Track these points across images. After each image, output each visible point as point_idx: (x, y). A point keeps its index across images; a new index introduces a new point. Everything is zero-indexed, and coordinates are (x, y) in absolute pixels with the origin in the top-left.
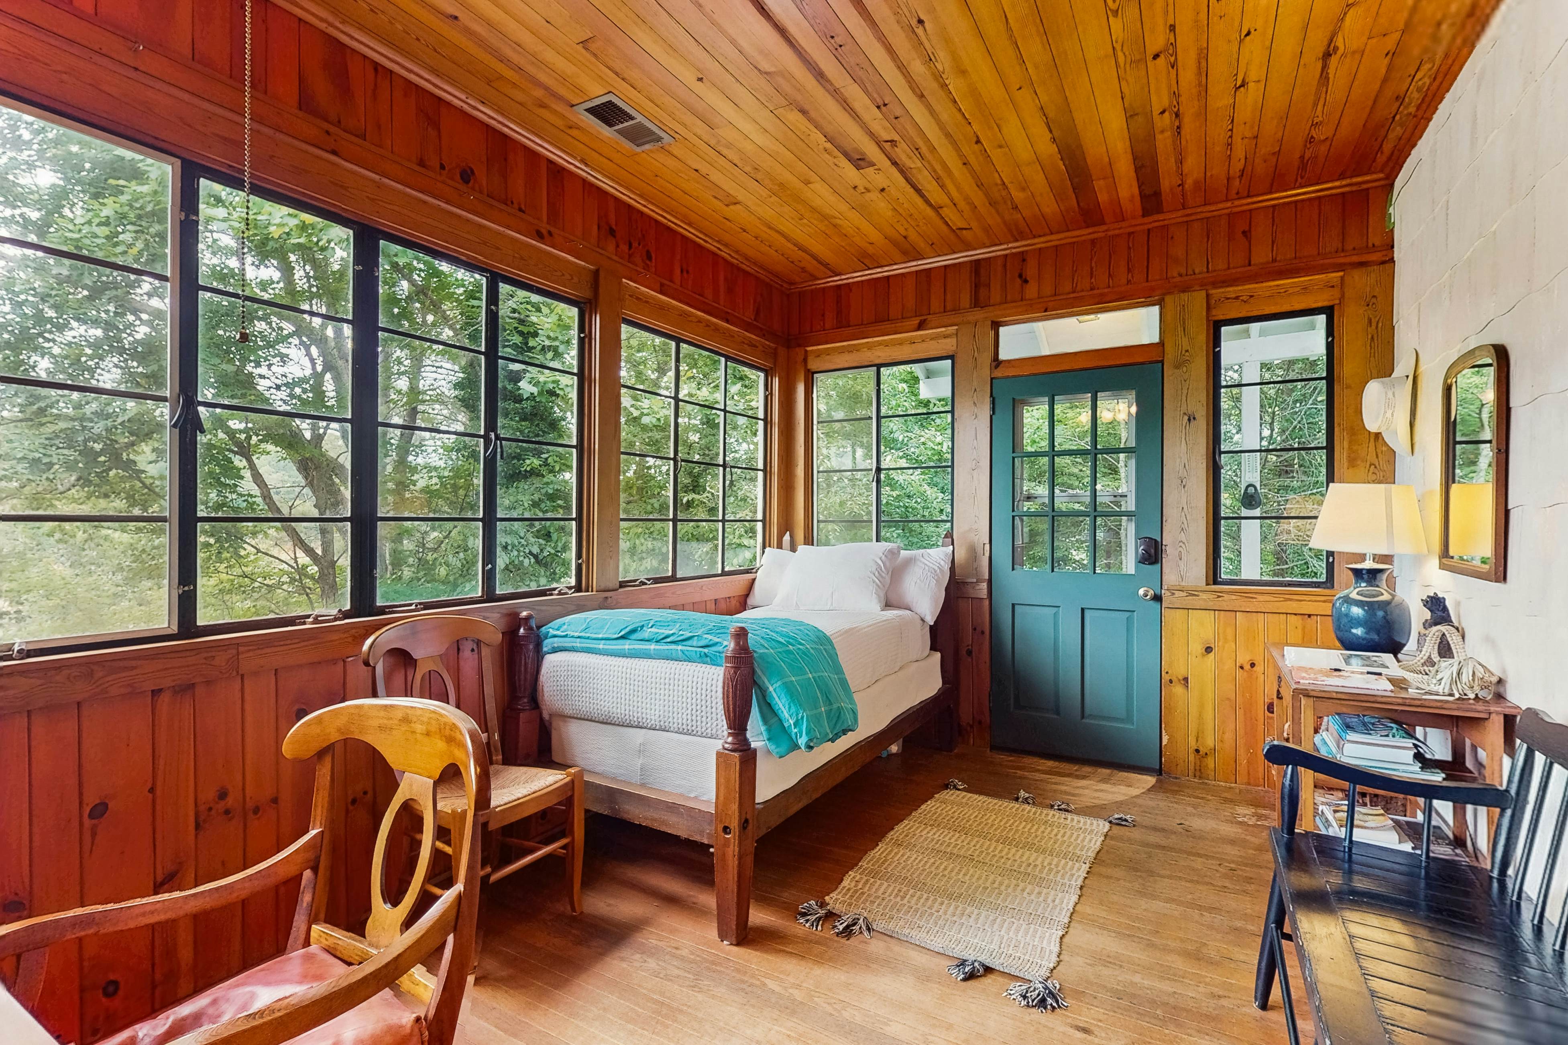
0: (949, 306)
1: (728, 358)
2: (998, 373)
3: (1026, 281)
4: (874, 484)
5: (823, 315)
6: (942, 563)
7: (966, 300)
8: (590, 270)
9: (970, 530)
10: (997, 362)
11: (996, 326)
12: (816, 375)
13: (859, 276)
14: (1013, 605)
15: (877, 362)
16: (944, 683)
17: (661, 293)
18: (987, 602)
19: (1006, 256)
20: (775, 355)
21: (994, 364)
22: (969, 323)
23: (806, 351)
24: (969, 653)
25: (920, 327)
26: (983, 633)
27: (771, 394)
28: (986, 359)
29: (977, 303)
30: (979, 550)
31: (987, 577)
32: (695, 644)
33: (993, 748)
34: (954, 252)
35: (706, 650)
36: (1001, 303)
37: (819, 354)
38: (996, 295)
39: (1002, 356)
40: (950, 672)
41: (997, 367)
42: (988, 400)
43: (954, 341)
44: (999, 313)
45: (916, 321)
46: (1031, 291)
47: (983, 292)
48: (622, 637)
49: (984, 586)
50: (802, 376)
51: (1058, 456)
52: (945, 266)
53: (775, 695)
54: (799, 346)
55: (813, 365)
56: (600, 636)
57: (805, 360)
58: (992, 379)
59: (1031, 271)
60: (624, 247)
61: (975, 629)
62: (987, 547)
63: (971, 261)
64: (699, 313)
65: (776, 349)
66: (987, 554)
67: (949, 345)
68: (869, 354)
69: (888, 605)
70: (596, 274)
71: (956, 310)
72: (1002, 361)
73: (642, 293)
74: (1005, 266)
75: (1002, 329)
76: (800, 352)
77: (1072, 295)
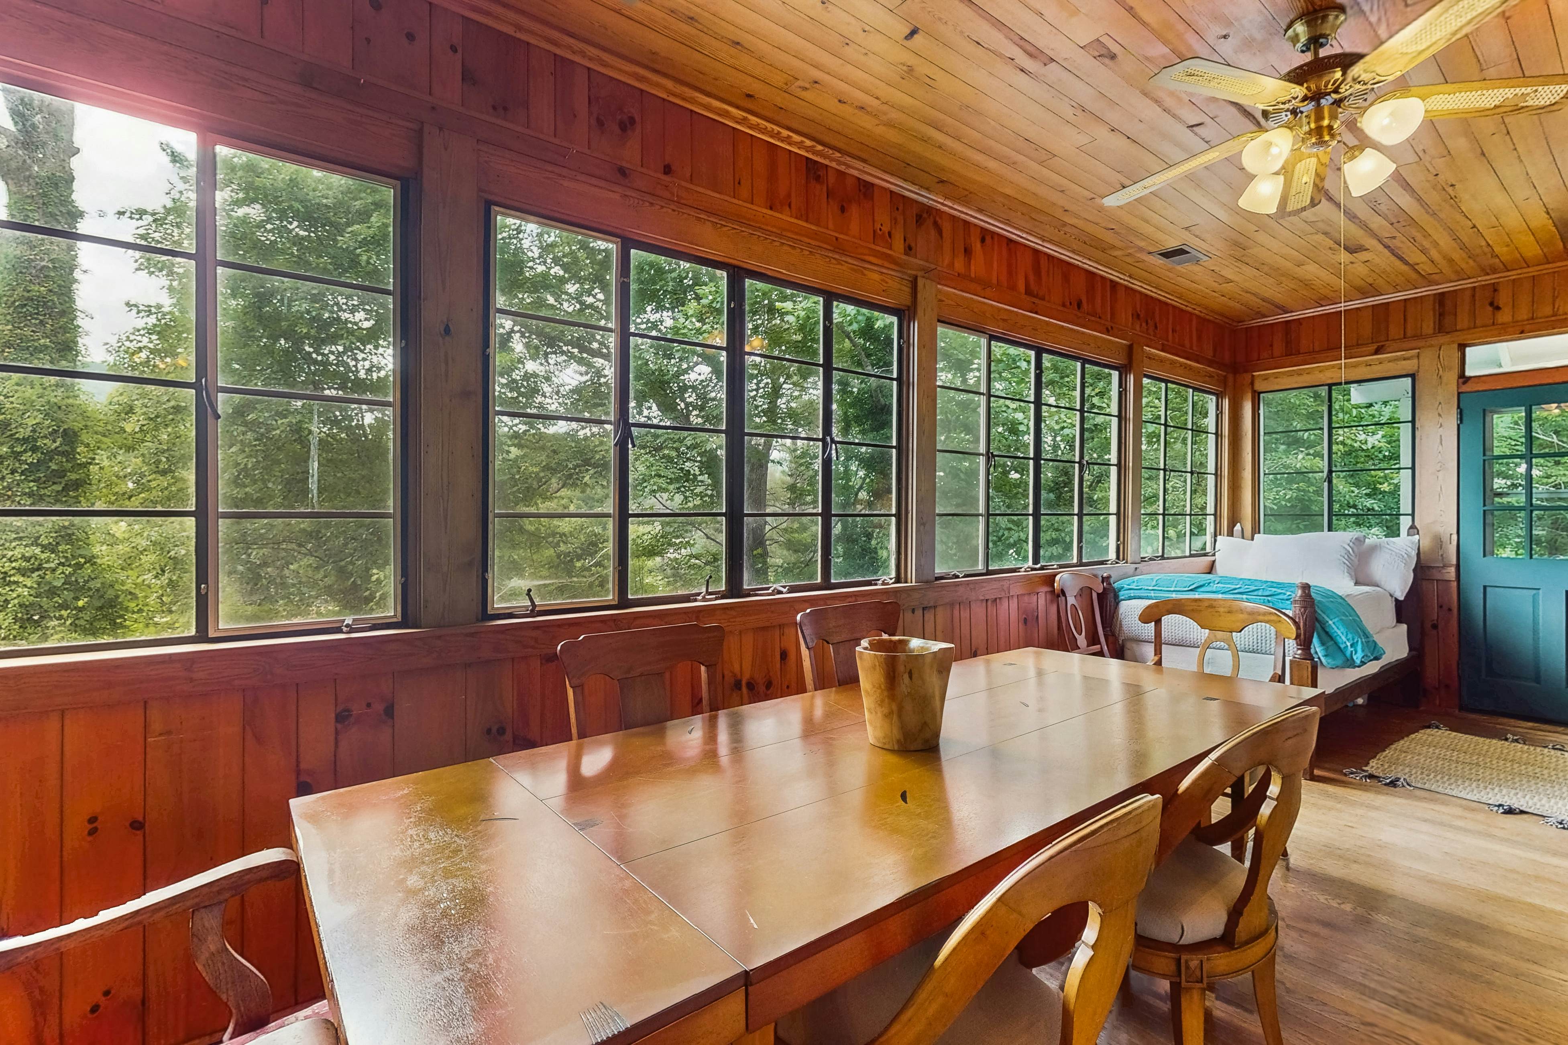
0: (1409, 333)
1: (1195, 389)
2: (1464, 388)
3: (1498, 308)
4: (1326, 484)
5: (1271, 346)
6: (1409, 549)
7: (1428, 326)
8: (1125, 345)
9: (1434, 522)
10: (1463, 378)
11: (1462, 347)
12: (1262, 395)
13: (1310, 313)
14: (1485, 587)
15: (1330, 381)
16: (1411, 650)
17: (1162, 350)
18: (1455, 584)
19: (1474, 287)
20: (1224, 382)
21: (1461, 380)
22: (1431, 346)
23: (1253, 376)
24: (1435, 627)
25: (1377, 352)
26: (1450, 610)
27: (1222, 412)
28: (1452, 377)
29: (1441, 329)
30: (1446, 539)
31: (1454, 561)
32: (1260, 593)
33: (1462, 708)
34: (1416, 288)
35: (1269, 598)
36: (1469, 329)
37: (1266, 378)
38: (1463, 320)
39: (1469, 373)
40: (1416, 641)
41: (1464, 383)
42: (1454, 411)
43: (1415, 361)
44: (1469, 336)
45: (1374, 347)
46: (1504, 317)
47: (1448, 321)
48: (1191, 590)
49: (1453, 570)
50: (1249, 395)
51: (1536, 457)
52: (1405, 300)
53: (1334, 626)
54: (1246, 371)
55: (1259, 386)
56: (1172, 589)
57: (1252, 384)
58: (1459, 394)
59: (1503, 298)
60: (1144, 324)
61: (1441, 607)
62: (1455, 537)
63: (1435, 294)
64: (1182, 360)
65: (1225, 377)
66: (1455, 543)
67: (1410, 366)
68: (1321, 375)
69: (1357, 583)
70: (1130, 348)
71: (1419, 336)
72: (1470, 378)
73: (1152, 354)
74: (1474, 296)
75: (1468, 350)
76: (1247, 377)
77: (1553, 318)
